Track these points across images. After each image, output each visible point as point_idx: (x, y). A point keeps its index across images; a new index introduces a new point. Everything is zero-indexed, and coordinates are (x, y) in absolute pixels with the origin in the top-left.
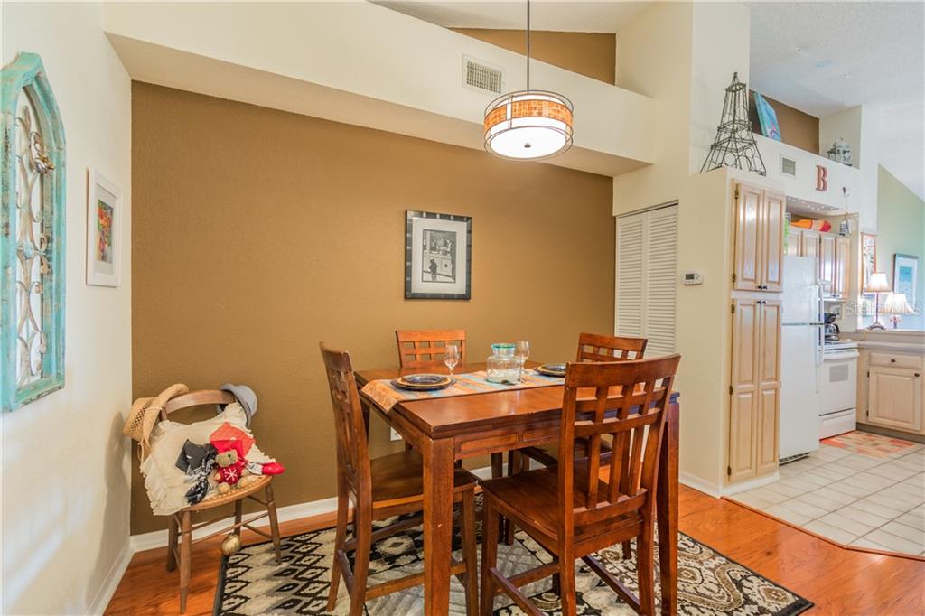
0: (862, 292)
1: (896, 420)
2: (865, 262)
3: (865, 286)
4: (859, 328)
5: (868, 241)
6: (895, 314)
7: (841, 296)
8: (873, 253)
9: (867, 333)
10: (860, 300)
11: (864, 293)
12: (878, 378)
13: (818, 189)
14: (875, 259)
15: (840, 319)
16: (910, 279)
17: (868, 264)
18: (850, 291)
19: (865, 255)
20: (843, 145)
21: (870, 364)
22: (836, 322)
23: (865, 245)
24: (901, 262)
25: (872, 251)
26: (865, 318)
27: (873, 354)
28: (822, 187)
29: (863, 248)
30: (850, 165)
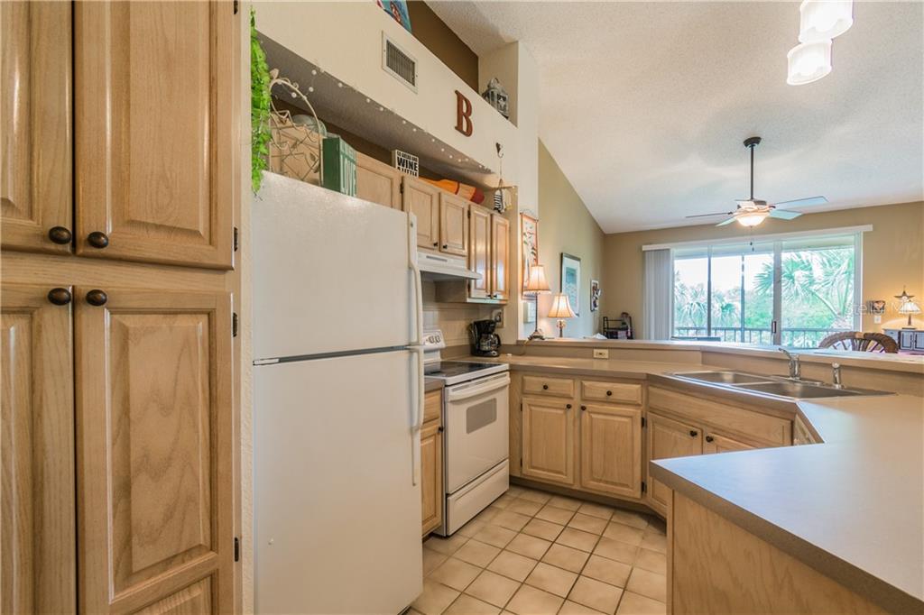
0: (522, 291)
1: (549, 471)
2: (525, 253)
3: (525, 284)
4: (520, 339)
5: (528, 225)
6: (561, 318)
7: (500, 297)
8: (534, 242)
9: (527, 345)
10: (521, 302)
11: (524, 293)
12: (531, 410)
13: (459, 128)
14: (536, 250)
15: (502, 327)
16: (574, 282)
17: (529, 257)
18: (510, 291)
19: (525, 242)
20: (498, 88)
21: (524, 393)
22: (496, 332)
23: (525, 231)
24: (568, 262)
25: (533, 239)
26: (528, 325)
27: (526, 378)
28: (465, 129)
29: (523, 234)
30: (507, 118)
